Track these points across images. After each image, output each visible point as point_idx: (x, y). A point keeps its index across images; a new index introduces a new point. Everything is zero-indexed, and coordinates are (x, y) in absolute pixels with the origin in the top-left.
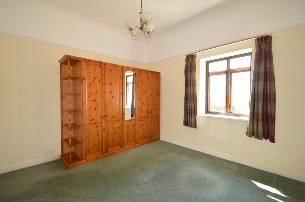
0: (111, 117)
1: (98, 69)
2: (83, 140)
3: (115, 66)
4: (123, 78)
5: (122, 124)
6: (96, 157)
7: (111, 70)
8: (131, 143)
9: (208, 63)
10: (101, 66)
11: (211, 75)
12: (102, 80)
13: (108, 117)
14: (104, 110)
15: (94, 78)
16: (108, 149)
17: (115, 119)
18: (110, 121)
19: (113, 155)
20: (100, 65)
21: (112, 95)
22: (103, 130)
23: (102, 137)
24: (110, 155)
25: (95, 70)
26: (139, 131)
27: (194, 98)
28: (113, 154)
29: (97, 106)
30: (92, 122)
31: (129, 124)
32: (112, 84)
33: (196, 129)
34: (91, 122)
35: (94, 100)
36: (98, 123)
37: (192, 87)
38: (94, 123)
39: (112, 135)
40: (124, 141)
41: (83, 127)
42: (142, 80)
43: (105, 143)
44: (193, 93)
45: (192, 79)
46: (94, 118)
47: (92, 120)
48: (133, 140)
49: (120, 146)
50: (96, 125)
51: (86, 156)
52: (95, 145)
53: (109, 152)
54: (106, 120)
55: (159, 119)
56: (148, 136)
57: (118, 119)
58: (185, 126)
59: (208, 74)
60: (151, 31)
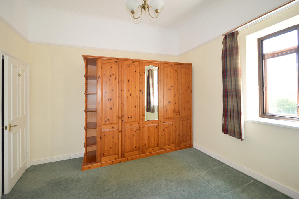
0: (129, 118)
1: (115, 66)
2: (98, 142)
3: (133, 61)
4: (143, 73)
5: (141, 126)
6: (111, 161)
7: (128, 66)
8: (153, 149)
9: (262, 41)
10: (118, 63)
11: (268, 58)
12: (118, 77)
13: (125, 117)
14: (120, 110)
15: (110, 76)
16: (125, 153)
17: (133, 119)
18: (127, 122)
19: (131, 161)
20: (116, 62)
21: (129, 93)
22: (120, 131)
23: (118, 139)
24: (127, 160)
25: (111, 67)
26: (164, 135)
27: (237, 94)
28: (131, 159)
29: (113, 105)
30: (108, 122)
31: (150, 127)
32: (130, 81)
33: (241, 141)
34: (106, 123)
35: (109, 99)
36: (114, 123)
37: (232, 78)
38: (109, 124)
39: (130, 137)
40: (144, 146)
41: (98, 127)
42: (167, 75)
43: (122, 146)
44: (235, 87)
45: (232, 66)
46: (109, 119)
47: (107, 120)
48: (156, 144)
49: (139, 151)
50: (112, 125)
51: (101, 159)
52: (110, 147)
53: (126, 157)
54: (123, 121)
55: (191, 121)
56: (175, 142)
57: (137, 120)
58: (225, 134)
59: (262, 58)
60: (159, 9)
